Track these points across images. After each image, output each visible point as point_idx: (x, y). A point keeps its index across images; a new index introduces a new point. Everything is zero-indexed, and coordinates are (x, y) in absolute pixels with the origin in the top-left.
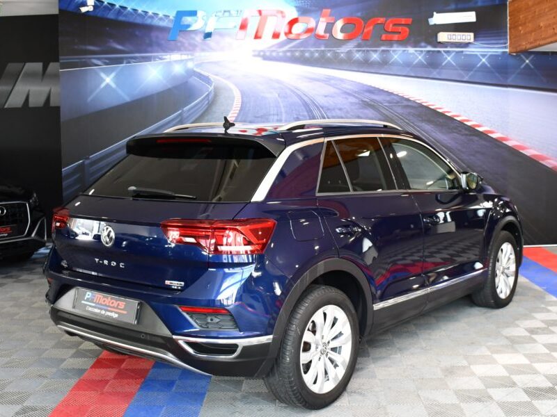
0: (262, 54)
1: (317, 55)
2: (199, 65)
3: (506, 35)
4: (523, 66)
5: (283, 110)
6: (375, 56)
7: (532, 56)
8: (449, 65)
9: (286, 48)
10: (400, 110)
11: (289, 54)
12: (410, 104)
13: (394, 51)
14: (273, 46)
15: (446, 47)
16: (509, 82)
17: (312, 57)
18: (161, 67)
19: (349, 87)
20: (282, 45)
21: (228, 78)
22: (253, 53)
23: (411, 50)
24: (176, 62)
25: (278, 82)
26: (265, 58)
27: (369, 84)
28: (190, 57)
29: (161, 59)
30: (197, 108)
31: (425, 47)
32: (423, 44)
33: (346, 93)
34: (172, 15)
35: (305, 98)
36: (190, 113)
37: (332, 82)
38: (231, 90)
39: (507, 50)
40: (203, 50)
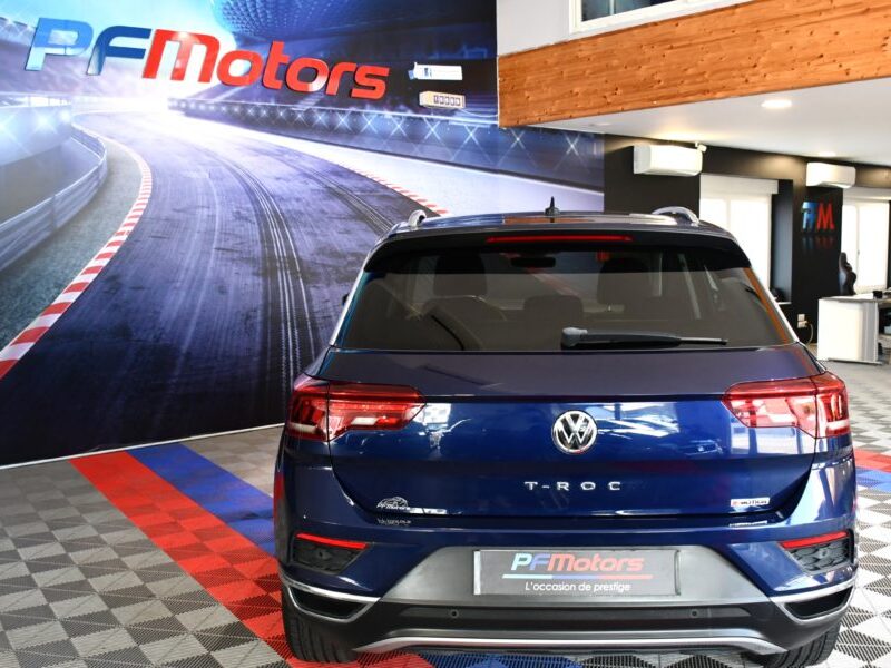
0: (183, 105)
1: (264, 112)
2: (81, 118)
3: (496, 102)
4: (513, 146)
5: (217, 200)
6: (343, 121)
7: (523, 133)
8: (432, 139)
9: (220, 99)
10: (375, 203)
11: (224, 109)
12: (386, 193)
13: (367, 114)
14: (200, 94)
15: (429, 113)
16: (499, 166)
17: (258, 116)
18: (12, 117)
19: (311, 166)
20: (213, 93)
21: (130, 143)
22: (170, 104)
23: (388, 114)
24: (40, 109)
25: (208, 153)
26: (189, 113)
27: (336, 162)
28: (64, 103)
29: (12, 103)
30: (76, 194)
31: (404, 111)
32: (402, 107)
33: (305, 175)
34: (31, 24)
35: (249, 181)
36: (66, 202)
37: (287, 156)
38: (135, 163)
39: (497, 123)
40: (87, 92)
